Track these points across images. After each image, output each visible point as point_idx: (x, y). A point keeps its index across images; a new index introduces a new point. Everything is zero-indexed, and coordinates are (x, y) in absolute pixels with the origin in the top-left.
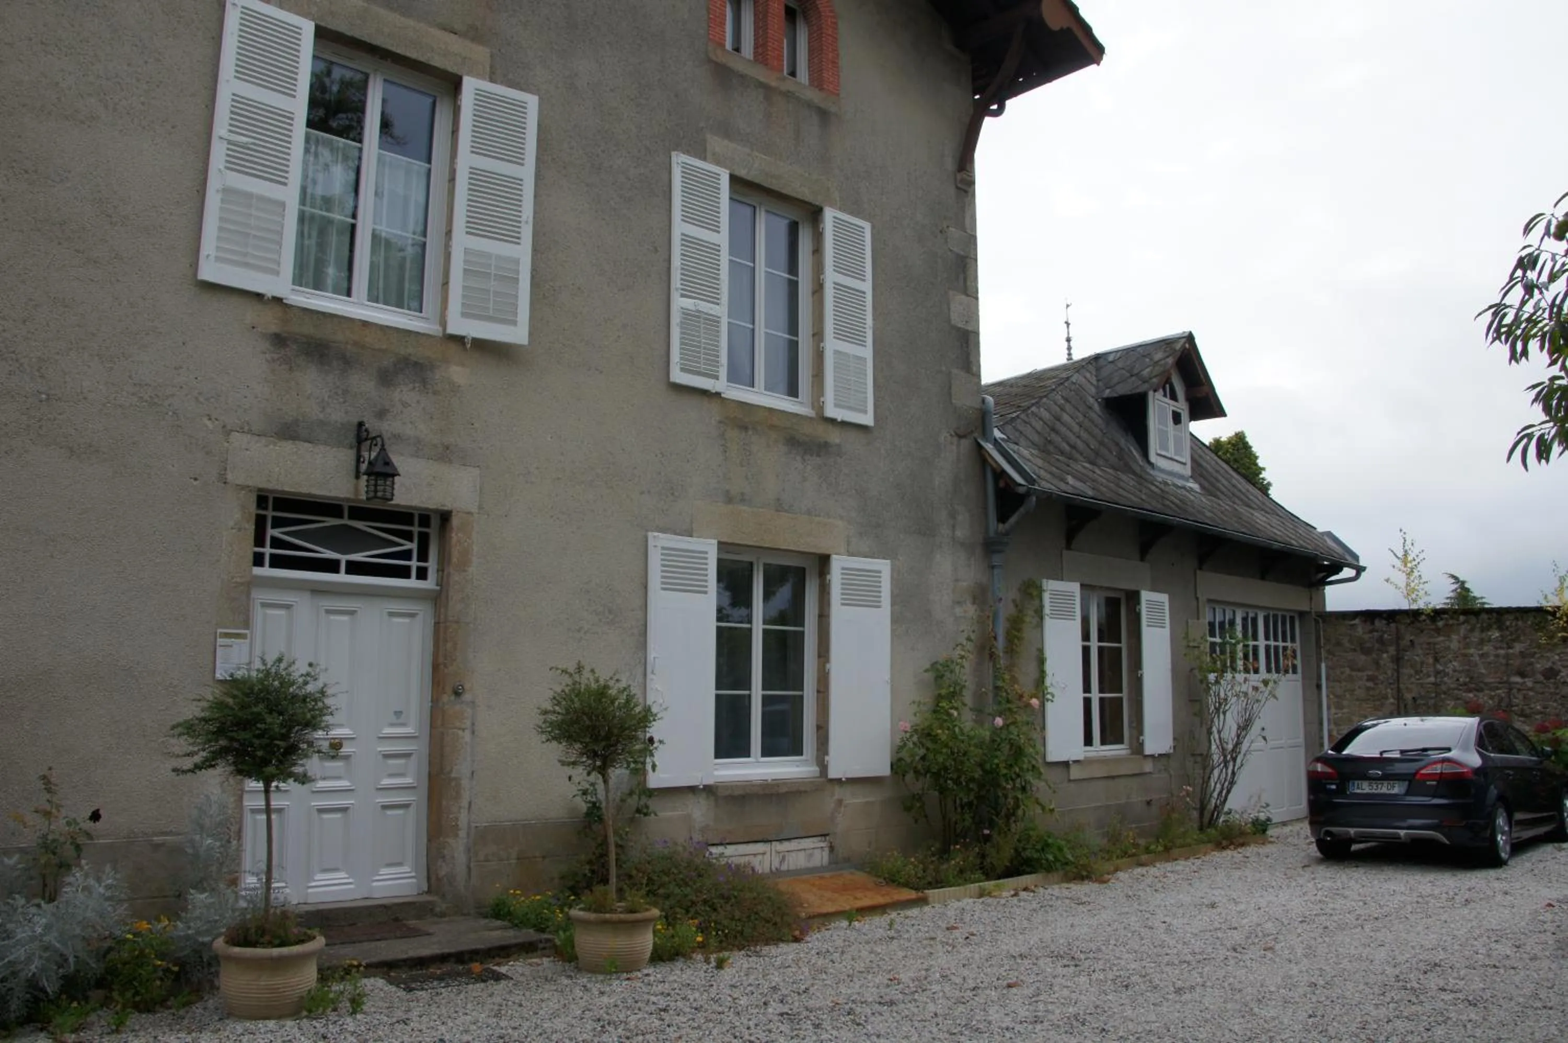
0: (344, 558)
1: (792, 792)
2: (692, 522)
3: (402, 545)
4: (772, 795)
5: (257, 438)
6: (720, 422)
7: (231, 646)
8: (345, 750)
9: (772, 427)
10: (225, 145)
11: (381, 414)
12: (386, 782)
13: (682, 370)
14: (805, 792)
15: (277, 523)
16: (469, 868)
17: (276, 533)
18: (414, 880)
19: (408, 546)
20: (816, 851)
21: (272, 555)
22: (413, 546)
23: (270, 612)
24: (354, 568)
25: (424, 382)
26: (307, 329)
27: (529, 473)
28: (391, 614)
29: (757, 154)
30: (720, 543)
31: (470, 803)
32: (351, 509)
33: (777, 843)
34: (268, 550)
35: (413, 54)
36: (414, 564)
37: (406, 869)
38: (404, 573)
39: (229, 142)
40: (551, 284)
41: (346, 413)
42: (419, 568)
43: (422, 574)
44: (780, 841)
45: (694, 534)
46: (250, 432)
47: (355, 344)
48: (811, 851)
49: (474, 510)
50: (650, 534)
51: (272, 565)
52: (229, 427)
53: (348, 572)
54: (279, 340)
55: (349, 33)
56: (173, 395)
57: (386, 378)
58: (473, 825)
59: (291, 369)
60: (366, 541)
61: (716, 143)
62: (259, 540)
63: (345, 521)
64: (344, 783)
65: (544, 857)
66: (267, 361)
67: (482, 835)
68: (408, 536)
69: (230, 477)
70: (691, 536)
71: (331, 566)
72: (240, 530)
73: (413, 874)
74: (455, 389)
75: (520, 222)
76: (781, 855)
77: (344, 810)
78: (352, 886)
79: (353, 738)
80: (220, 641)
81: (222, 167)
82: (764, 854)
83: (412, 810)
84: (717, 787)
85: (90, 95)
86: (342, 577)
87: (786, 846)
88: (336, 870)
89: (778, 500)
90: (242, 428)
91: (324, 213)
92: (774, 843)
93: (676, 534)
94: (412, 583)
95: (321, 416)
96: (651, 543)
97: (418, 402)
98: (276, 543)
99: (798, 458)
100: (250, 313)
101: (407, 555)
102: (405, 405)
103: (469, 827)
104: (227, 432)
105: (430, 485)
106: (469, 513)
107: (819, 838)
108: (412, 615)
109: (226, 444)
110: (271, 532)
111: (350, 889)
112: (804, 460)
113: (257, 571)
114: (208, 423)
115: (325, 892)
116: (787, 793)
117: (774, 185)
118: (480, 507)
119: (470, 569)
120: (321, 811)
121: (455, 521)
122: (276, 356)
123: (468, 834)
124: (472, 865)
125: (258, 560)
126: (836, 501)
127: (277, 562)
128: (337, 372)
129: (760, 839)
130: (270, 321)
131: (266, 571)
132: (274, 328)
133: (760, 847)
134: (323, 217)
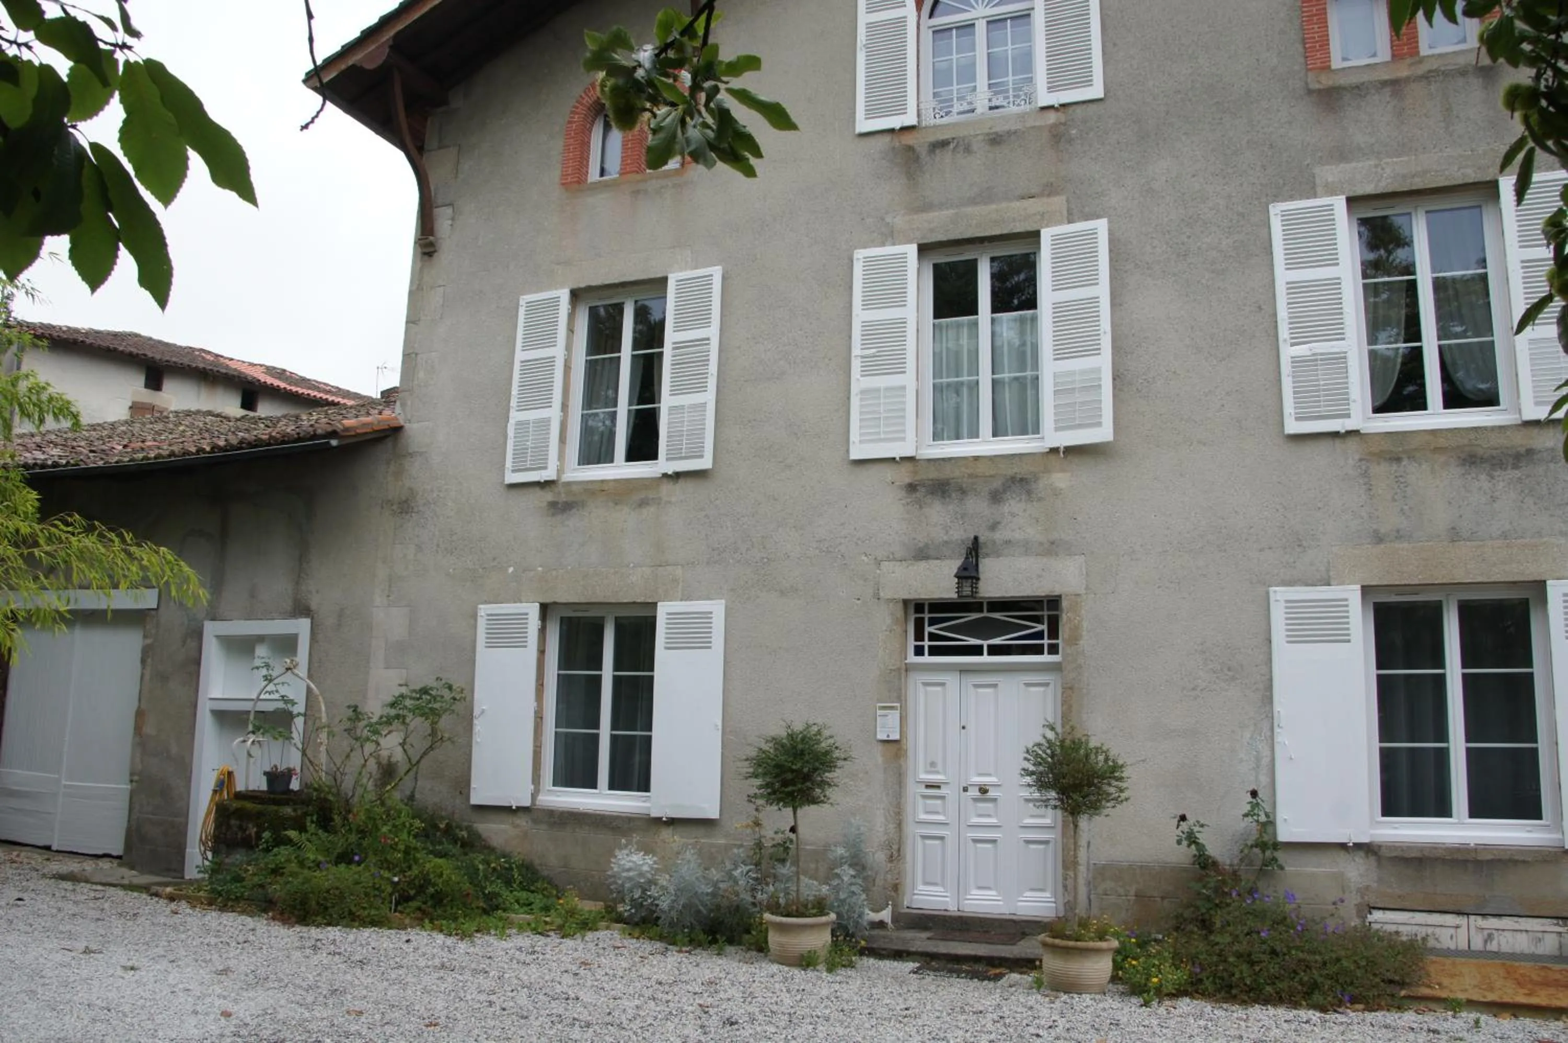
0: (985, 643)
1: (1500, 860)
2: (1328, 571)
3: (1033, 627)
4: (1466, 861)
5: (899, 563)
6: (1361, 460)
7: (886, 716)
8: (992, 793)
9: (1437, 450)
10: (860, 359)
11: (994, 527)
12: (1029, 821)
13: (1297, 419)
14: (1524, 862)
15: (932, 622)
16: (1090, 901)
17: (932, 629)
18: (1054, 905)
19: (1039, 627)
20: (1546, 935)
21: (930, 647)
22: (1044, 627)
23: (930, 689)
24: (995, 650)
25: (1029, 493)
26: (933, 474)
27: (1134, 551)
28: (1028, 685)
29: (1389, 160)
30: (1364, 588)
31: (1089, 843)
32: (989, 603)
33: (1479, 918)
34: (926, 643)
35: (997, 231)
36: (1046, 642)
37: (1048, 895)
38: (1038, 650)
39: (863, 357)
40: (1144, 377)
41: (965, 531)
42: (1050, 646)
43: (1053, 650)
44: (1484, 915)
45: (1332, 583)
46: (895, 560)
47: (970, 476)
48: (1540, 935)
49: (1083, 591)
50: (1272, 589)
51: (931, 654)
52: (879, 558)
53: (990, 654)
54: (912, 488)
55: (945, 239)
56: (840, 544)
57: (996, 497)
58: (1092, 862)
59: (921, 507)
60: (1004, 629)
61: (1328, 173)
62: (919, 636)
63: (985, 614)
64: (993, 821)
65: (1163, 898)
66: (903, 505)
67: (1101, 872)
68: (1038, 620)
69: (882, 594)
70: (1329, 585)
71: (976, 651)
72: (891, 631)
73: (1053, 900)
74: (1057, 493)
75: (1099, 335)
76: (1486, 932)
77: (994, 841)
78: (1001, 903)
79: (999, 785)
80: (879, 712)
81: (859, 377)
82: (1457, 927)
83: (1051, 845)
84: (1380, 847)
85: (780, 359)
86: (985, 658)
87: (1493, 923)
88: (989, 888)
89: (1453, 528)
90: (888, 557)
91: (956, 379)
92: (1472, 918)
93: (1307, 585)
94: (1045, 658)
95: (945, 538)
96: (1272, 597)
97: (1025, 510)
98: (933, 637)
99: (1483, 477)
100: (889, 473)
101: (1039, 635)
102: (1013, 515)
103: (1088, 863)
104: (878, 563)
105: (1039, 576)
106: (1078, 595)
107: (1555, 921)
108: (1046, 685)
109: (878, 571)
110: (928, 629)
111: (998, 905)
112: (1492, 477)
113: (919, 659)
114: (865, 558)
115: (977, 905)
116: (1492, 861)
117: (1418, 184)
118: (1087, 588)
119: (1081, 642)
120: (976, 841)
121: (1065, 604)
122: (909, 500)
123: (1088, 869)
124: (1092, 897)
125: (919, 651)
126: (1552, 516)
127: (934, 651)
128: (956, 501)
129: (1451, 908)
130: (904, 475)
131: (927, 659)
132: (907, 480)
133: (1450, 919)
134: (957, 382)
